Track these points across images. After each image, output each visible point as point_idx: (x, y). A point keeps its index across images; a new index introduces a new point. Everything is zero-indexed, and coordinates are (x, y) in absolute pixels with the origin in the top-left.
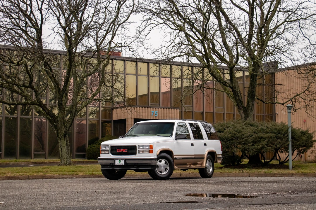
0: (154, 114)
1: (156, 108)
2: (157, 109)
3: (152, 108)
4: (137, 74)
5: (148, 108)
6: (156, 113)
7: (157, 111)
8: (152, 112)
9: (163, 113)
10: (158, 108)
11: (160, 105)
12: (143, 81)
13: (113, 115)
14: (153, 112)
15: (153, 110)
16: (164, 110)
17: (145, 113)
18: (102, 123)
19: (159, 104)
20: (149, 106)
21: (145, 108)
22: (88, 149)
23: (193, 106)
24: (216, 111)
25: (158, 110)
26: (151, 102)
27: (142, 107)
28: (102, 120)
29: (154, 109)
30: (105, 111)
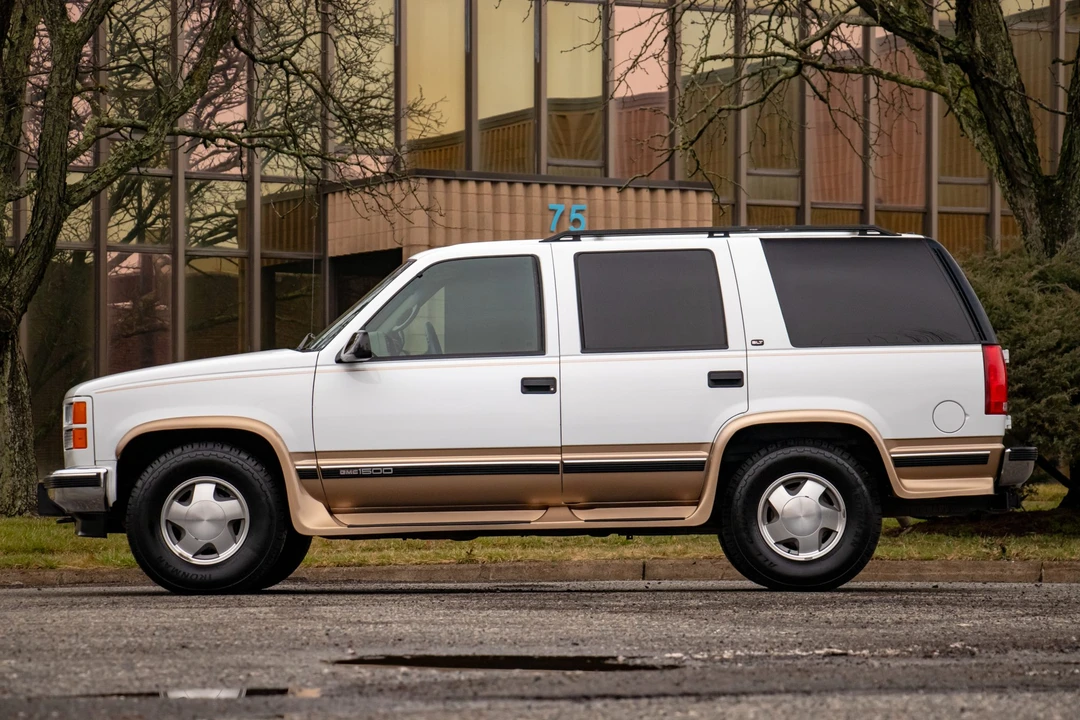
0: (566, 219)
1: (574, 187)
2: (582, 192)
3: (551, 189)
5: (526, 184)
6: (579, 216)
7: (584, 206)
8: (555, 211)
9: (615, 211)
10: (589, 188)
11: (605, 167)
13: (330, 227)
14: (560, 208)
15: (560, 199)
16: (622, 200)
17: (512, 213)
18: (268, 272)
19: (598, 162)
20: (544, 172)
21: (510, 184)
23: (802, 176)
24: (941, 203)
25: (590, 200)
26: (554, 153)
27: (494, 183)
28: (263, 257)
29: (567, 191)
30: (285, 204)
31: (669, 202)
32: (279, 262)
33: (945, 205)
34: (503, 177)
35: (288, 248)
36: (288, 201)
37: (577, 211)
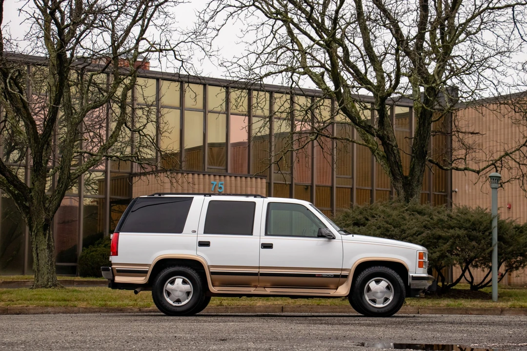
0: (217, 186)
1: (220, 176)
2: (222, 178)
3: (212, 176)
4: (182, 107)
5: (204, 175)
6: (221, 186)
7: (223, 183)
8: (213, 184)
9: (233, 185)
10: (225, 176)
11: (227, 170)
12: (194, 121)
14: (215, 183)
15: (215, 180)
16: (236, 180)
17: (199, 184)
18: (111, 203)
19: (224, 168)
20: (206, 170)
21: (198, 174)
22: (83, 256)
23: (292, 174)
24: (336, 184)
25: (225, 180)
26: (209, 164)
27: (193, 174)
28: (110, 198)
29: (217, 177)
30: (116, 180)
31: (251, 181)
32: (114, 200)
33: (339, 184)
34: (195, 172)
35: (117, 195)
36: (118, 179)
37: (221, 184)
